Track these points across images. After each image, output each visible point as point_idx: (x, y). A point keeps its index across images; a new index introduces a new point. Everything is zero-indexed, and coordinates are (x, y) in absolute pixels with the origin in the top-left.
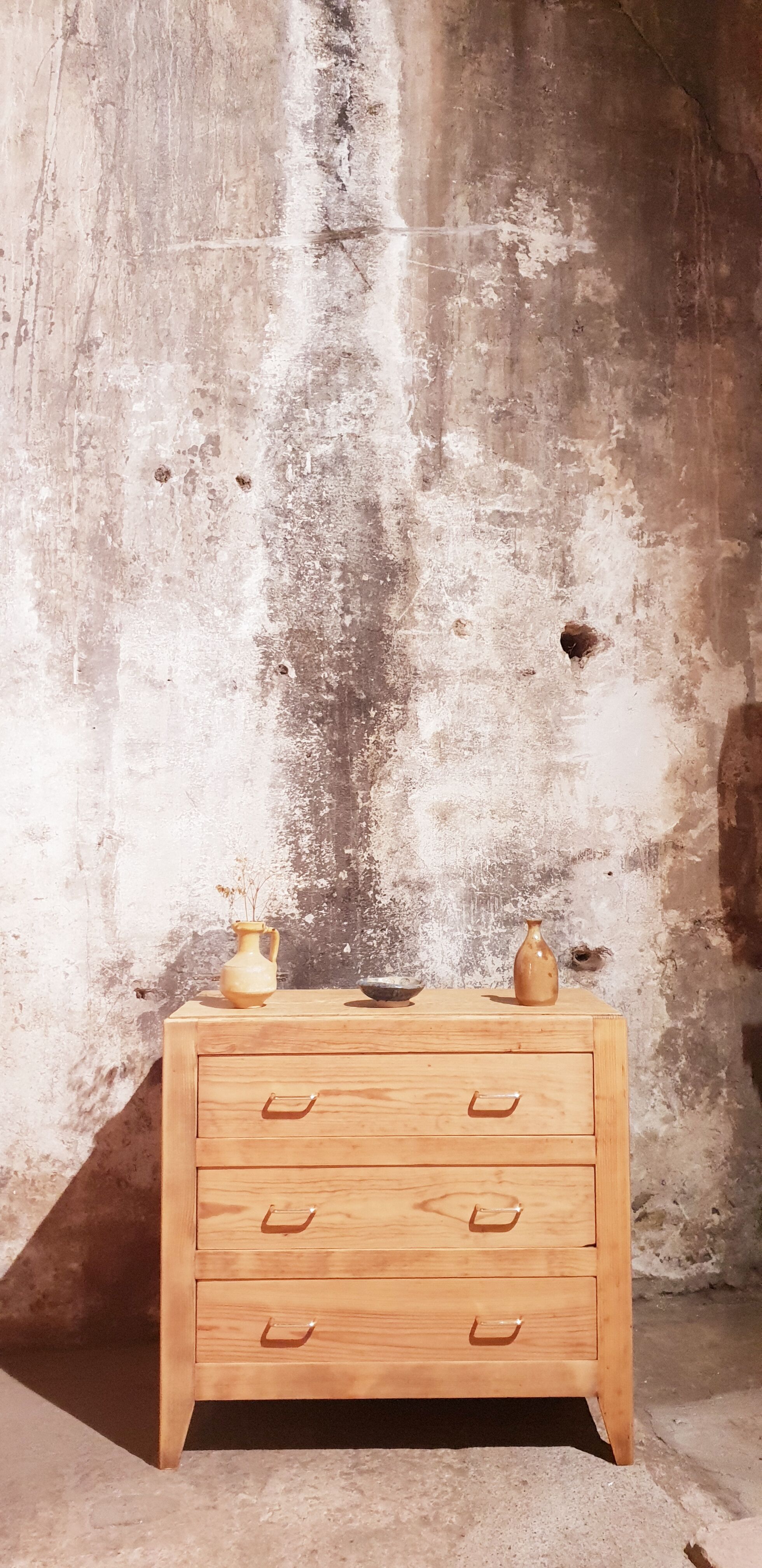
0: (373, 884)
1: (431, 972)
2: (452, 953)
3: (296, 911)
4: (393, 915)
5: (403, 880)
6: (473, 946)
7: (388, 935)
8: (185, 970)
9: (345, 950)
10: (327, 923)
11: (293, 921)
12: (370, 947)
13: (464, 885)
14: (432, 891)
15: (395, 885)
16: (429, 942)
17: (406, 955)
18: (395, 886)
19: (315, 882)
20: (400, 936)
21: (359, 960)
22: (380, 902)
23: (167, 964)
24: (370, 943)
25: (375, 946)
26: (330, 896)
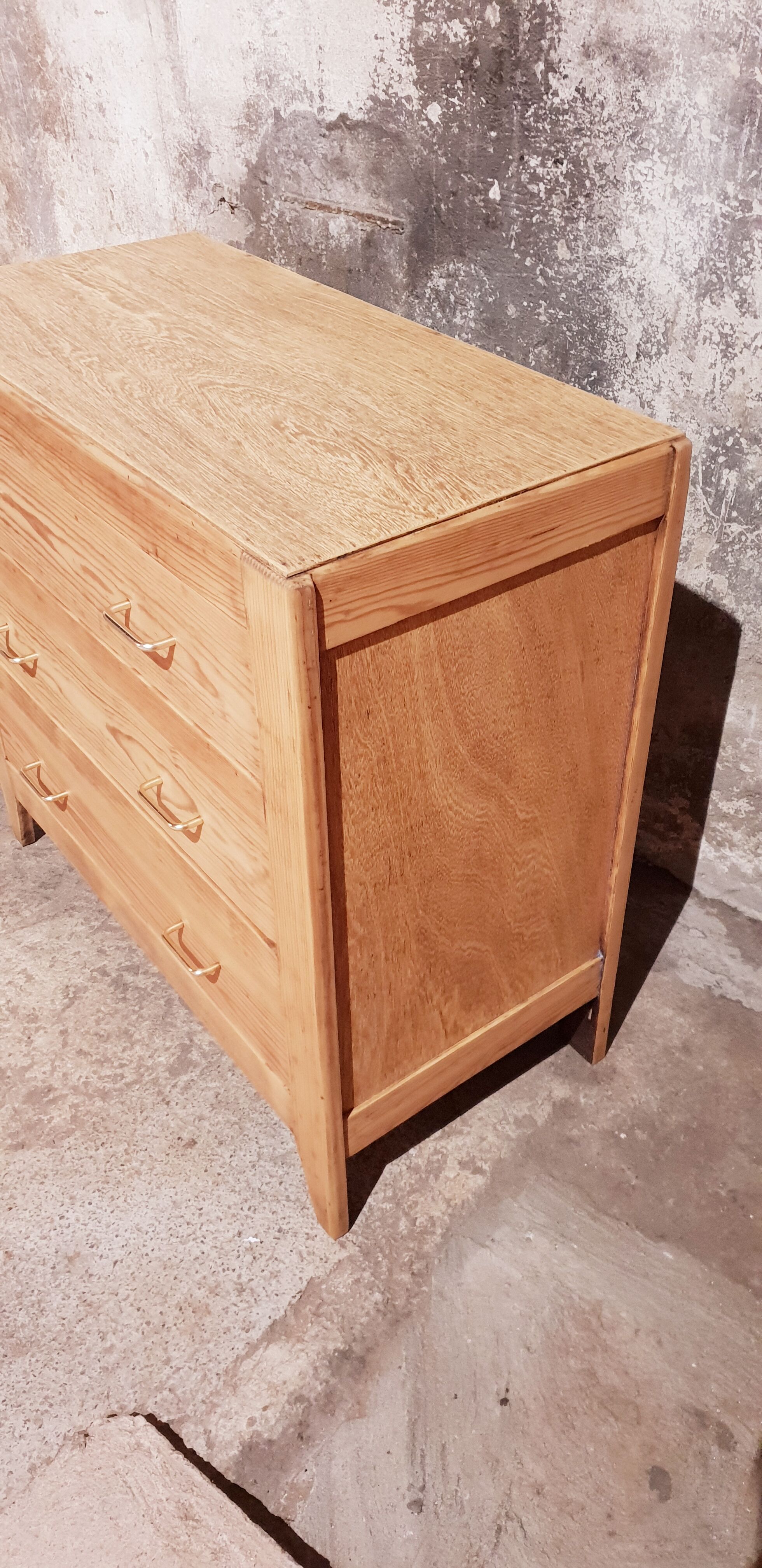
0: (545, 43)
1: (638, 277)
2: (685, 243)
3: (414, 92)
4: (578, 130)
5: (605, 43)
6: (731, 237)
7: (566, 176)
8: (269, 180)
9: (491, 195)
10: (461, 127)
11: (410, 114)
12: (533, 195)
13: (734, 69)
14: (663, 78)
15: (587, 53)
16: (642, 208)
17: (596, 230)
18: (588, 56)
19: (445, 26)
20: (588, 183)
21: (513, 220)
22: (555, 94)
23: (247, 163)
24: (533, 188)
25: (542, 195)
26: (467, 66)
